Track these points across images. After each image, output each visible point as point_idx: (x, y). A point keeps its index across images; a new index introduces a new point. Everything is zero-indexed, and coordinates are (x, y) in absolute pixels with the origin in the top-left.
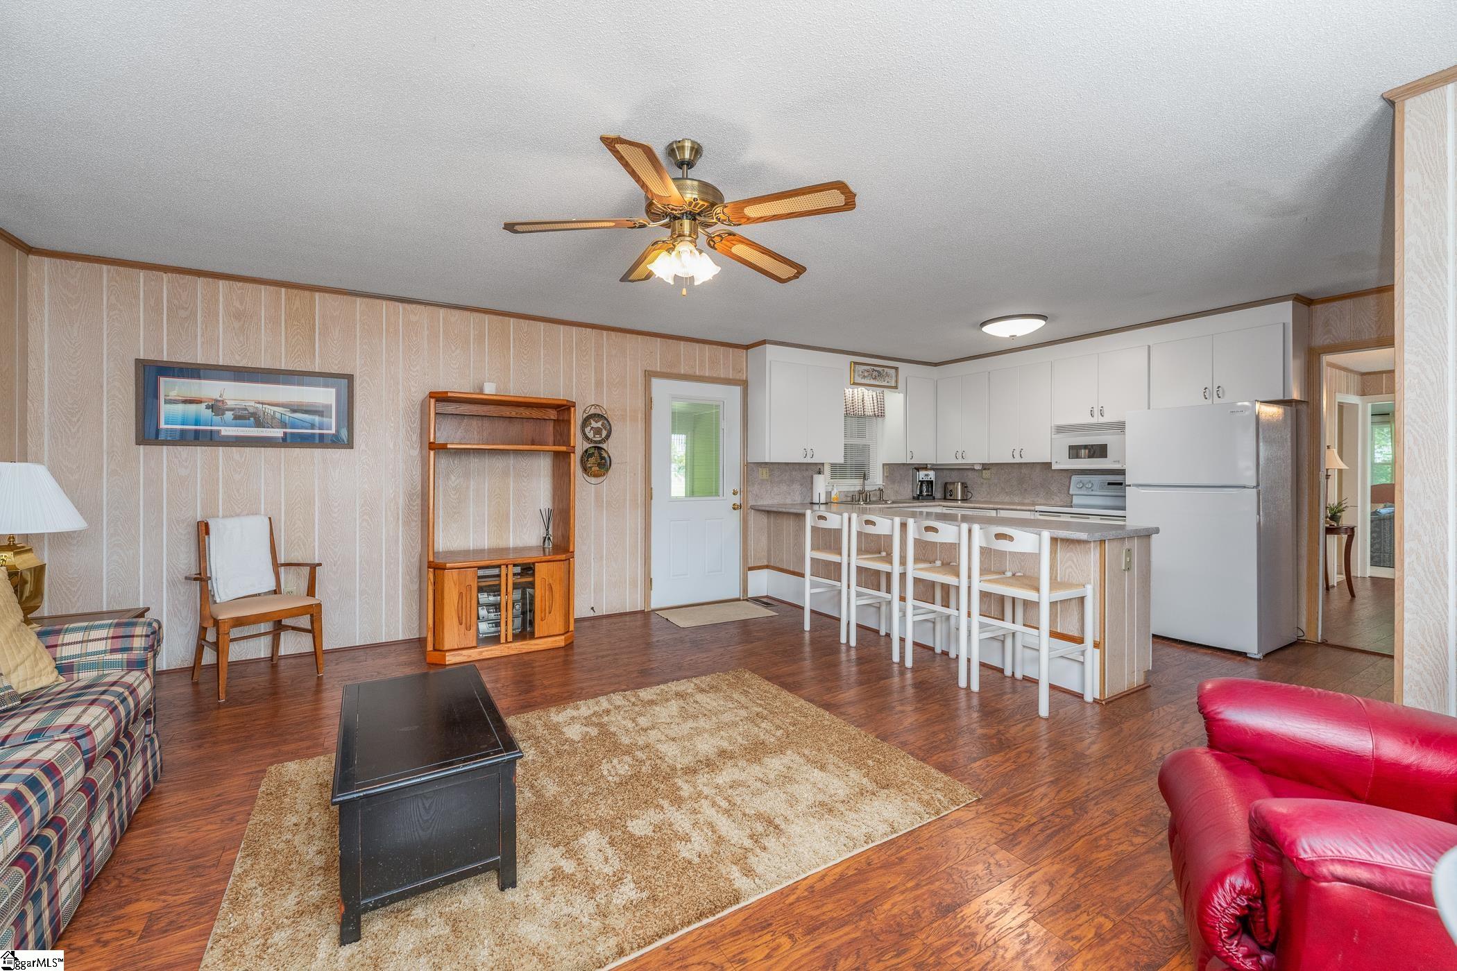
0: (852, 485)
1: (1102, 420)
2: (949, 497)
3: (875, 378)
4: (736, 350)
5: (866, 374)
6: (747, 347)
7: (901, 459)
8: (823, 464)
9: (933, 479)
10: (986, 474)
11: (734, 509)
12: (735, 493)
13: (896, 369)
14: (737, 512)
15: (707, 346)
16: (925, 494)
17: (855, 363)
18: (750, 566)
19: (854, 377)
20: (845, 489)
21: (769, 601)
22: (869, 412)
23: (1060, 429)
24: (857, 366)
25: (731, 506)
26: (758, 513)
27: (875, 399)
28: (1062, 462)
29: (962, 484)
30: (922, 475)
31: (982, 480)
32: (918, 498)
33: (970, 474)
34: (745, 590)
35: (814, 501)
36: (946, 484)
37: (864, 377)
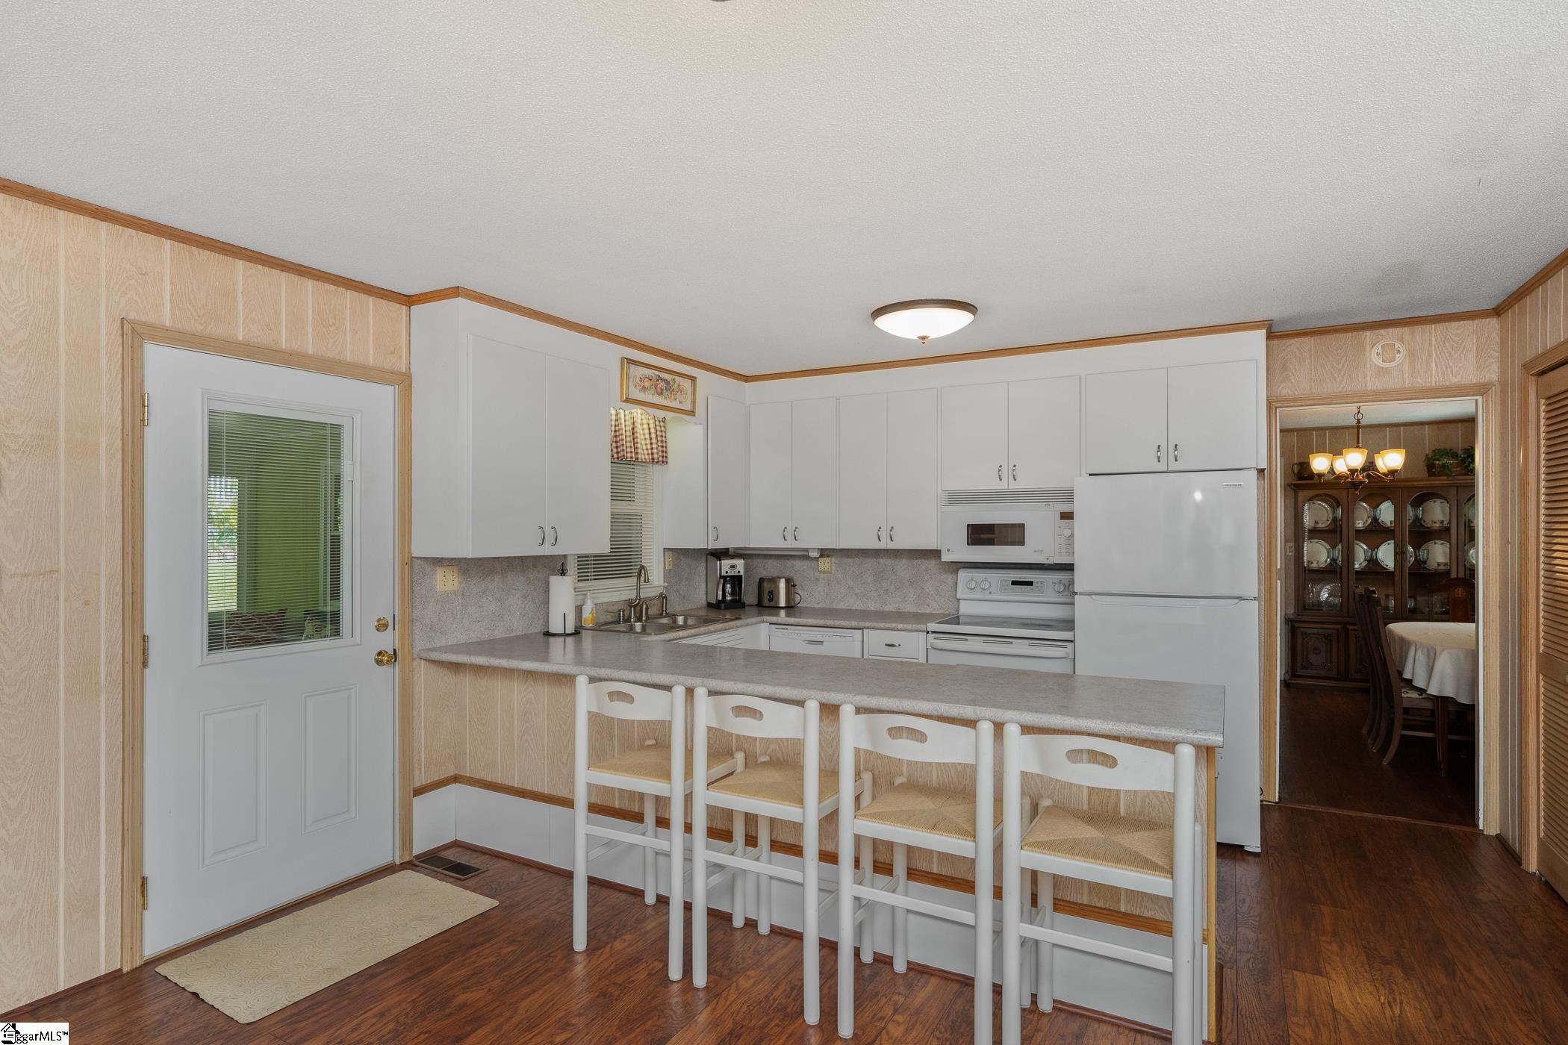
0: (617, 591)
1: (1014, 486)
2: (766, 602)
3: (661, 394)
4: (383, 302)
5: (647, 384)
6: (409, 301)
7: (699, 541)
8: (565, 556)
9: (742, 573)
10: (825, 564)
11: (379, 662)
12: (382, 626)
13: (693, 379)
14: (386, 669)
15: (310, 284)
16: (729, 598)
17: (631, 361)
18: (418, 784)
19: (628, 387)
20: (606, 598)
21: (465, 859)
22: (643, 454)
23: (955, 498)
24: (632, 367)
25: (373, 655)
26: (434, 668)
27: (653, 431)
28: (959, 550)
29: (788, 581)
30: (725, 566)
31: (817, 574)
32: (717, 607)
33: (797, 563)
34: (406, 840)
35: (552, 630)
36: (761, 580)
37: (644, 389)
